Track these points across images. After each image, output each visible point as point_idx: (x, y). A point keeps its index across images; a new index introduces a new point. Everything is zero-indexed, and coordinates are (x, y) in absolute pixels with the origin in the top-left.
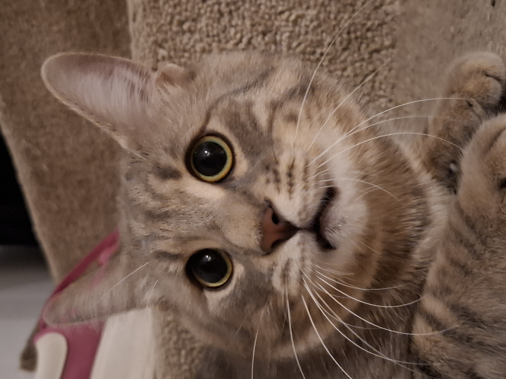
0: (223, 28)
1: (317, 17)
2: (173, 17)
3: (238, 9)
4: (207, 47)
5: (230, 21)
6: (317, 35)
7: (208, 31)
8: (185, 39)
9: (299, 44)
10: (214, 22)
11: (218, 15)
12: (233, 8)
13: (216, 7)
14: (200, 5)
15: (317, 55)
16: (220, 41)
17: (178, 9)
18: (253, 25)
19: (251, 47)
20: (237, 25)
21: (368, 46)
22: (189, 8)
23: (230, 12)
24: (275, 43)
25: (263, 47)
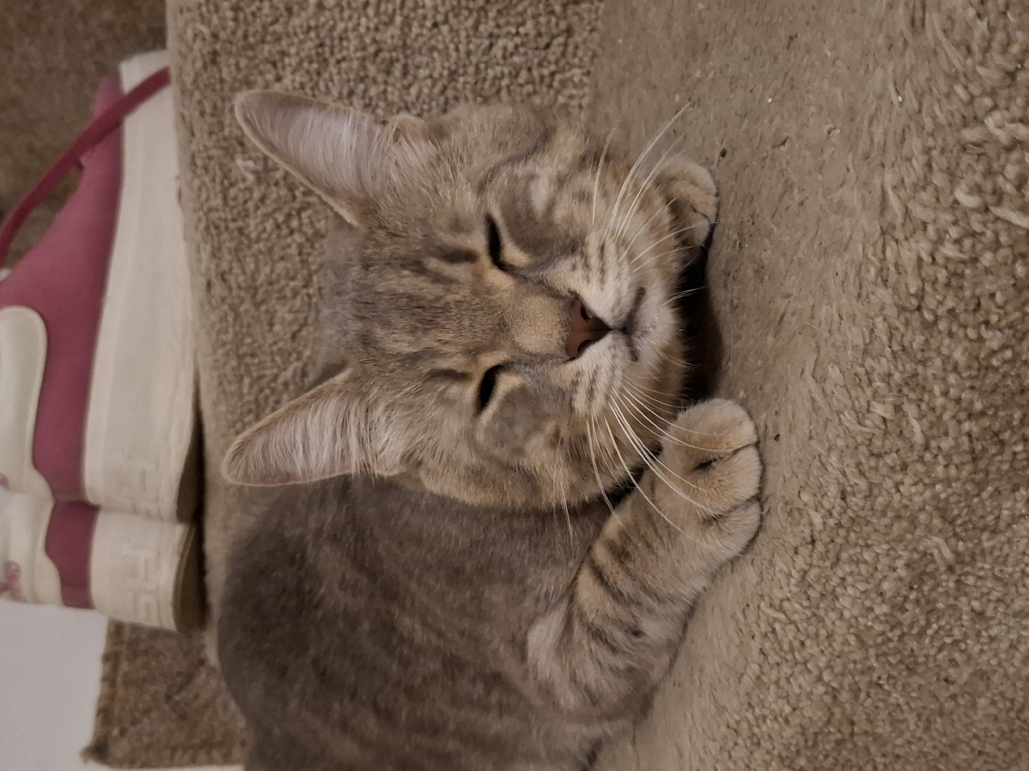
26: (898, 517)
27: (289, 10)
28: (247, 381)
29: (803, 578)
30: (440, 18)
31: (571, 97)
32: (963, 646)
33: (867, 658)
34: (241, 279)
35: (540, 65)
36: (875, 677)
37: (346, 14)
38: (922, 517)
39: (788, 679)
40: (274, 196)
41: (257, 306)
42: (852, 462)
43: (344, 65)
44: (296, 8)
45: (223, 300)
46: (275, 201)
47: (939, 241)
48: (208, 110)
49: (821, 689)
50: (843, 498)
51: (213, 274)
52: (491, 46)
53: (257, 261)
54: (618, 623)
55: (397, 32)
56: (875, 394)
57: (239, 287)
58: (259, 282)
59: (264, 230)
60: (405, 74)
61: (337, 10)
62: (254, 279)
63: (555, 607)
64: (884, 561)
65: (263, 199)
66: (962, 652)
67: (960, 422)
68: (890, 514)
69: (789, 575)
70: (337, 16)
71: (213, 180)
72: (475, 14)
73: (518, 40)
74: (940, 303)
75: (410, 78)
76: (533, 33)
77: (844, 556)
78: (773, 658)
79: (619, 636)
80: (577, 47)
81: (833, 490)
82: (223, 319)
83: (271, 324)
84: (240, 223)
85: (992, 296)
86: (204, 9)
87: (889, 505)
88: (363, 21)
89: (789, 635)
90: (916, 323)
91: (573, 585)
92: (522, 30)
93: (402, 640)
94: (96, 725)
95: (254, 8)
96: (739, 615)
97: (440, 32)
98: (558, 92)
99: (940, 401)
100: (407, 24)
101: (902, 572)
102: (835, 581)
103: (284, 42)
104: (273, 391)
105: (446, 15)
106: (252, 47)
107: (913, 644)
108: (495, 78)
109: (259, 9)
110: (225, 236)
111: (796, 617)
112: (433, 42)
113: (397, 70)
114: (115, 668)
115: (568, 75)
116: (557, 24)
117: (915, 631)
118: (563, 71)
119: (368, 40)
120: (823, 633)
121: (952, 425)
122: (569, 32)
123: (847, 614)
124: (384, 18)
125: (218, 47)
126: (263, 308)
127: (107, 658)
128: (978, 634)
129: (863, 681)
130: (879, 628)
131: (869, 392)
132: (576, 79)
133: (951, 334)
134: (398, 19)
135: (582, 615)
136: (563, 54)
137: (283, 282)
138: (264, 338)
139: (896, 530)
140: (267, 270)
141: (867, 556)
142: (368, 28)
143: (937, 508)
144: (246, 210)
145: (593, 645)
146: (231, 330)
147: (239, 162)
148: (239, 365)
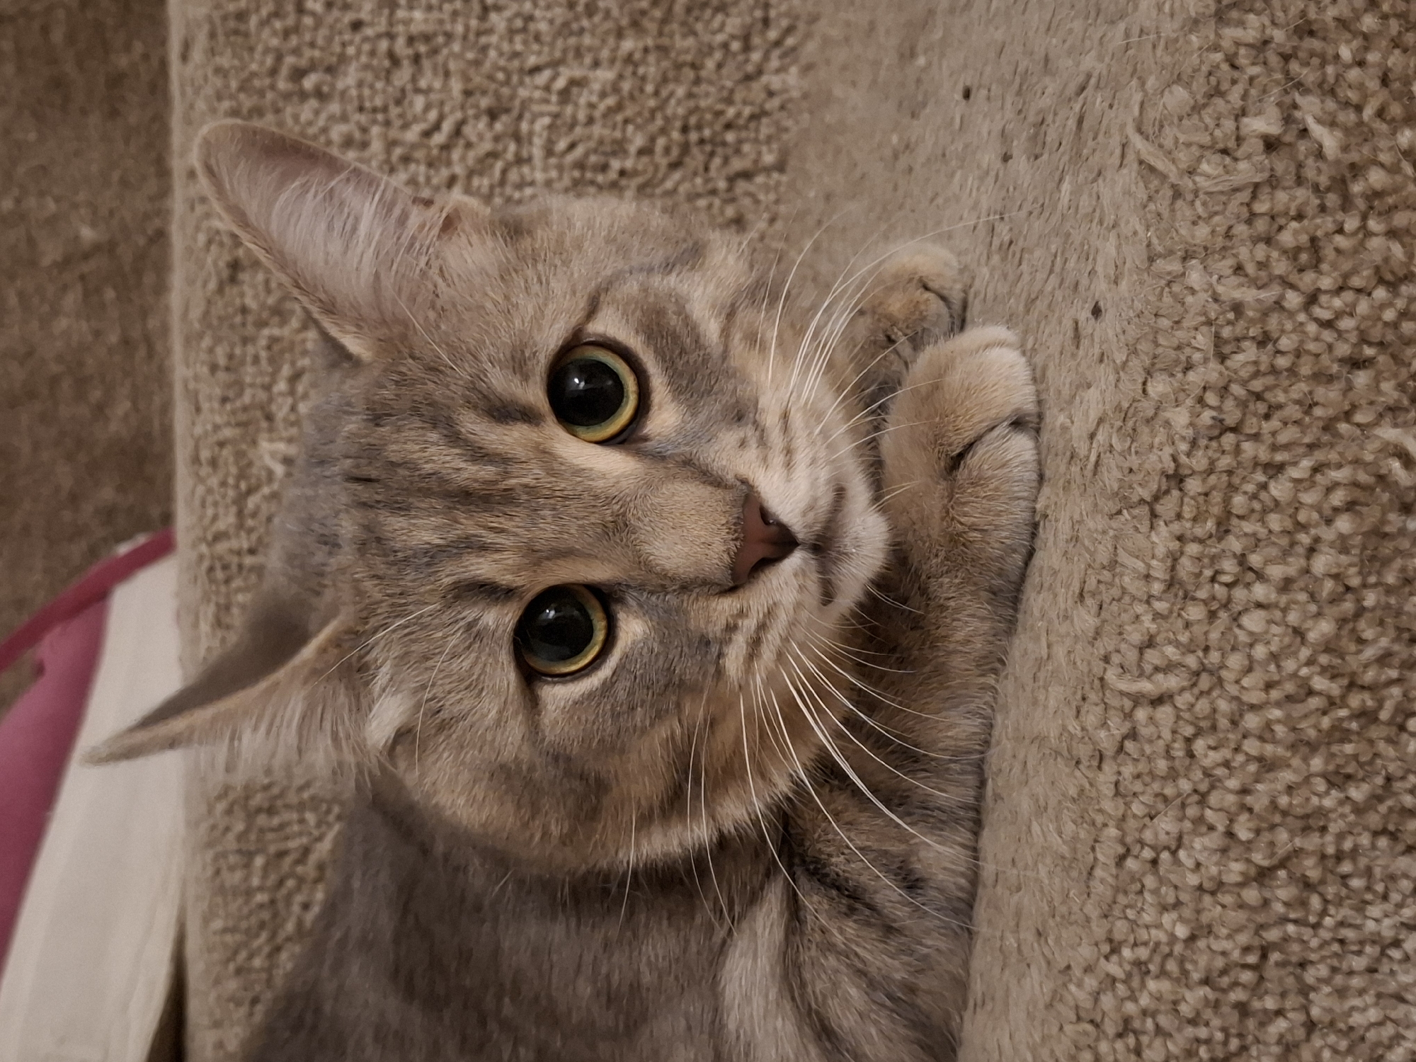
0: (398, 94)
1: (616, 89)
2: (279, 58)
3: (435, 51)
4: (357, 135)
5: (414, 79)
6: (614, 127)
7: (360, 97)
8: (306, 112)
9: (572, 146)
10: (377, 77)
11: (387, 63)
12: (422, 49)
13: (384, 45)
14: (347, 37)
15: (613, 175)
16: (387, 123)
17: (294, 41)
18: (468, 93)
19: (461, 142)
20: (429, 91)
21: (726, 160)
22: (320, 42)
23: (416, 59)
24: (517, 137)
25: (487, 146)
48: (222, 361)
71: (224, 483)
110: (237, 582)
125: (240, 255)
147: (264, 445)
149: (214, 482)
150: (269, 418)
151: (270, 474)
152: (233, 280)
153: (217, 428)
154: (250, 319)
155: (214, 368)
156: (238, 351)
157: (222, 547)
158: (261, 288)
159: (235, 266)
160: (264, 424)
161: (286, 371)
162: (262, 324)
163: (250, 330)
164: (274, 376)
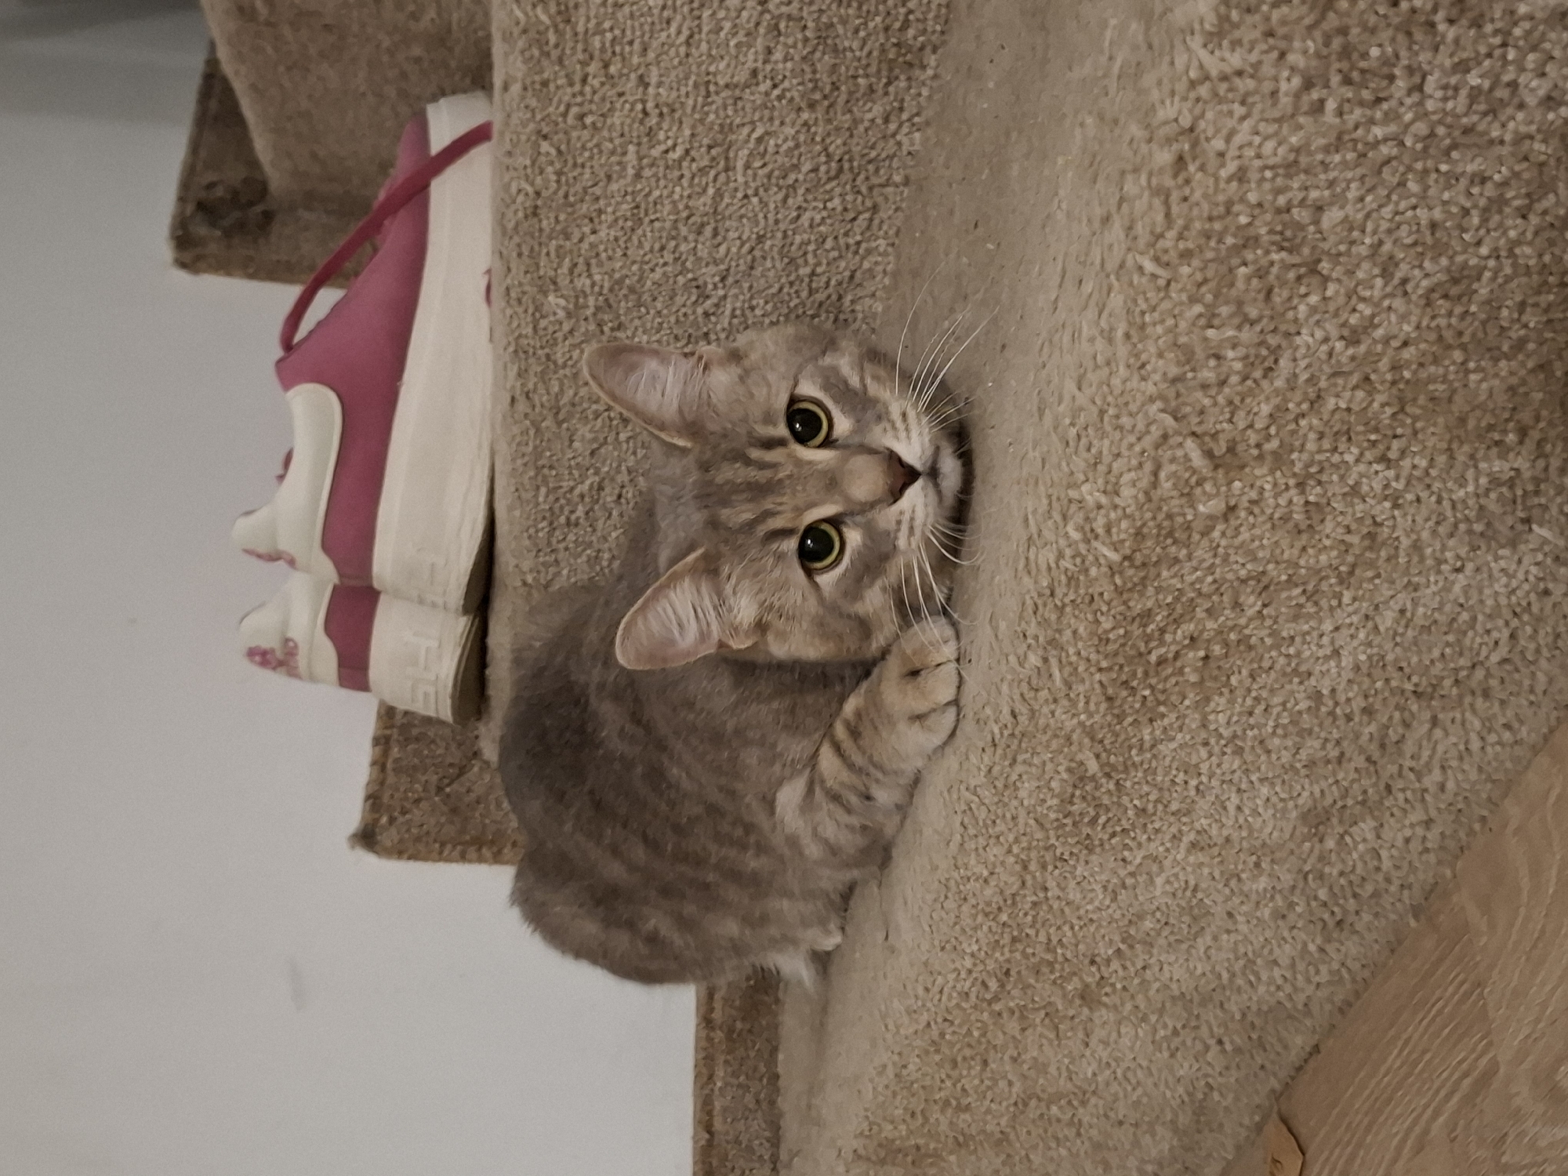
1: (795, 138)
2: (568, 106)
6: (793, 157)
9: (764, 165)
10: (634, 122)
16: (640, 145)
18: (693, 135)
20: (668, 130)
23: (661, 115)
25: (705, 162)
26: (1056, 736)
27: (609, 178)
28: (543, 490)
29: (990, 771)
30: (750, 192)
31: (876, 263)
32: (1132, 834)
33: (1048, 838)
34: (545, 398)
35: (846, 234)
36: (1058, 853)
37: (662, 183)
38: (1075, 737)
39: (984, 848)
40: (583, 330)
41: (559, 424)
42: (1017, 691)
43: (657, 225)
44: (615, 176)
45: (526, 415)
46: (584, 334)
47: (1060, 555)
48: (526, 252)
49: (1012, 859)
50: (1015, 717)
51: (518, 392)
52: (798, 217)
53: (562, 385)
54: (853, 788)
55: (709, 202)
56: (1029, 646)
57: (542, 406)
58: (562, 403)
59: (571, 358)
60: (715, 233)
61: (653, 180)
62: (557, 400)
63: (801, 772)
64: (1049, 766)
65: (571, 332)
66: (1134, 839)
67: (1092, 674)
68: (1050, 733)
69: (979, 769)
70: (653, 184)
71: (526, 311)
72: (784, 191)
73: (825, 214)
74: (1066, 595)
75: (719, 238)
76: (840, 209)
77: (1020, 758)
78: (972, 831)
79: (854, 800)
80: (882, 222)
81: (1006, 711)
82: (526, 432)
83: (571, 441)
84: (547, 350)
85: (1101, 594)
86: (529, 171)
87: (1048, 725)
88: (678, 189)
89: (982, 814)
90: (1050, 606)
91: (816, 754)
92: (829, 205)
93: (670, 786)
94: (364, 811)
95: (575, 174)
96: (946, 794)
97: (750, 202)
98: (863, 258)
99: (1074, 659)
100: (719, 195)
101: (1065, 776)
102: (1014, 777)
103: (602, 202)
104: (569, 502)
105: (757, 190)
106: (572, 205)
107: (1086, 830)
108: (802, 243)
109: (581, 174)
110: (532, 360)
111: (986, 801)
112: (743, 211)
113: (708, 231)
114: (386, 753)
115: (874, 244)
116: (863, 202)
117: (1086, 820)
118: (869, 241)
119: (681, 206)
120: (1008, 816)
121: (1086, 676)
122: (875, 208)
123: (1026, 803)
124: (698, 189)
125: (539, 203)
126: (565, 425)
127: (376, 741)
128: (1145, 825)
129: (1048, 857)
130: (1053, 816)
131: (1025, 647)
132: (881, 249)
133: (1076, 617)
134: (711, 191)
135: (823, 781)
136: (869, 228)
137: (585, 405)
138: (564, 454)
139: (1054, 745)
140: (571, 392)
141: (1036, 760)
142: (681, 196)
143: (1084, 731)
144: (555, 339)
145: (831, 806)
146: (531, 444)
147: (551, 298)
148: (537, 475)
149: (520, 310)
150: (555, 283)
151: (555, 314)
152: (535, 214)
153: (521, 284)
154: (544, 235)
155: (520, 255)
156: (536, 248)
157: (524, 342)
158: (552, 220)
159: (536, 207)
160: (552, 287)
161: (567, 262)
162: (550, 238)
163: (544, 239)
164: (560, 266)
